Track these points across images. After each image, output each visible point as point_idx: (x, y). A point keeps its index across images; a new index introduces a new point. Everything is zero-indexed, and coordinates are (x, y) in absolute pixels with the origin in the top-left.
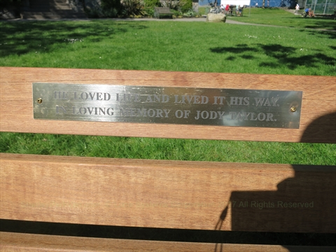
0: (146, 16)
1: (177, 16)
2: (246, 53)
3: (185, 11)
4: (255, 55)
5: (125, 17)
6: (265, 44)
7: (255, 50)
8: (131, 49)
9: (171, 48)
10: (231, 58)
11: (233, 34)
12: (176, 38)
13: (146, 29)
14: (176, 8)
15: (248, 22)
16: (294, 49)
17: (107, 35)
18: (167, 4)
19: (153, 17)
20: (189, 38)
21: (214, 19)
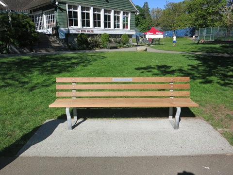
0: (102, 48)
1: (120, 47)
2: (149, 70)
3: (125, 44)
4: (153, 70)
5: (90, 49)
6: (160, 65)
7: (154, 68)
8: (103, 70)
9: (119, 68)
10: (143, 72)
11: (147, 60)
12: (120, 63)
13: (106, 59)
14: (119, 43)
15: (161, 49)
16: (171, 67)
17: (89, 63)
18: (114, 40)
19: (107, 48)
20: (126, 63)
21: (140, 50)
